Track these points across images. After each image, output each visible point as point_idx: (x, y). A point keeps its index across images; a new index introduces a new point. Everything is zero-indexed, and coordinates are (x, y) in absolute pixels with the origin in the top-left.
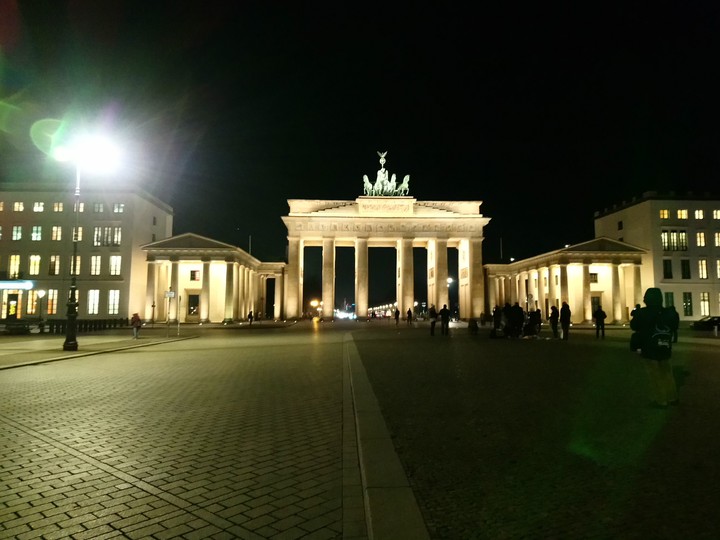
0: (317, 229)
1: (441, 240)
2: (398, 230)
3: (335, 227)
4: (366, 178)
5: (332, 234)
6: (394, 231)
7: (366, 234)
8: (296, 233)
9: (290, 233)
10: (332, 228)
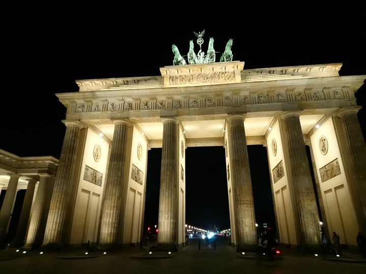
0: (105, 108)
1: (291, 114)
2: (220, 104)
3: (130, 105)
4: (175, 49)
5: (125, 114)
6: (214, 105)
7: (175, 112)
8: (77, 116)
9: (68, 116)
10: (126, 106)
